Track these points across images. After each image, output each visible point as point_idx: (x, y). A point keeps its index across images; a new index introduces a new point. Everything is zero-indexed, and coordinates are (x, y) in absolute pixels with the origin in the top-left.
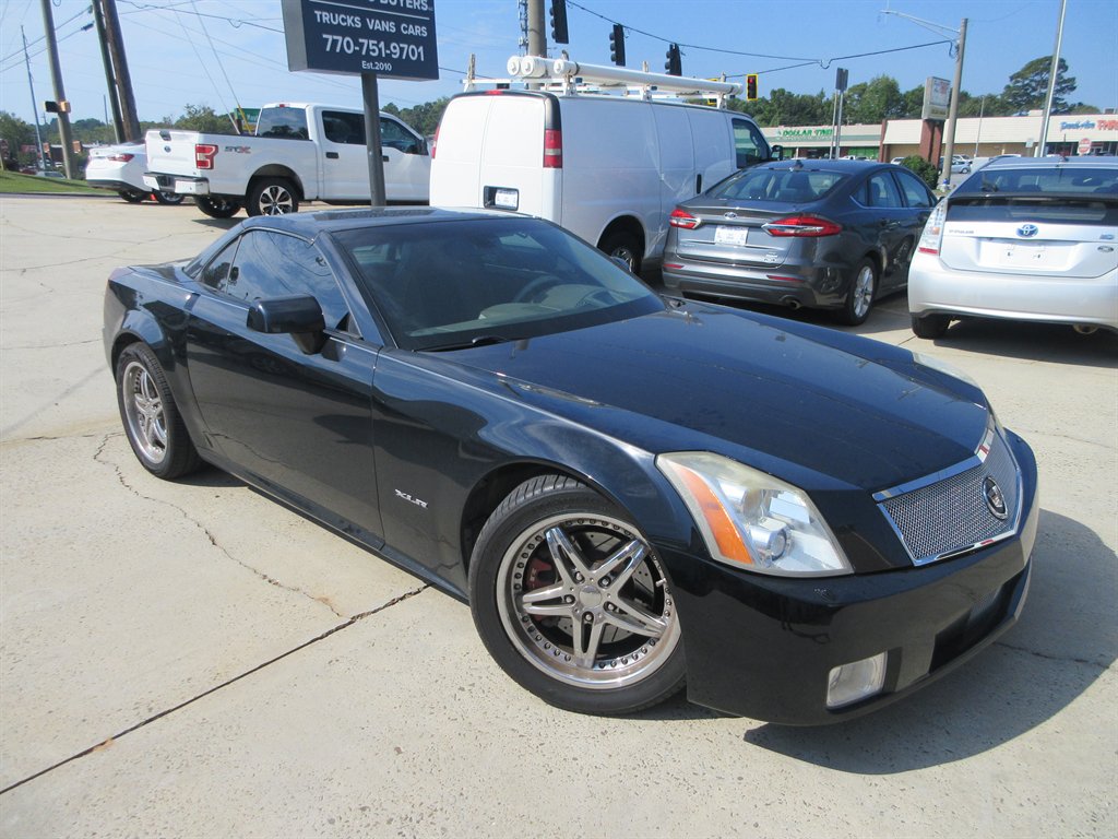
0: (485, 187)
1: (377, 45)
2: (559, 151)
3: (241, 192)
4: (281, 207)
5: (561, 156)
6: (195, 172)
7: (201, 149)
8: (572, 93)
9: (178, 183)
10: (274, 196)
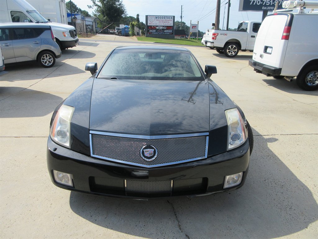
0: (265, 46)
1: (270, 1)
2: (288, 34)
3: (222, 46)
4: (233, 51)
5: (289, 36)
6: (211, 40)
7: (214, 34)
8: (302, 13)
9: (208, 43)
10: (232, 47)
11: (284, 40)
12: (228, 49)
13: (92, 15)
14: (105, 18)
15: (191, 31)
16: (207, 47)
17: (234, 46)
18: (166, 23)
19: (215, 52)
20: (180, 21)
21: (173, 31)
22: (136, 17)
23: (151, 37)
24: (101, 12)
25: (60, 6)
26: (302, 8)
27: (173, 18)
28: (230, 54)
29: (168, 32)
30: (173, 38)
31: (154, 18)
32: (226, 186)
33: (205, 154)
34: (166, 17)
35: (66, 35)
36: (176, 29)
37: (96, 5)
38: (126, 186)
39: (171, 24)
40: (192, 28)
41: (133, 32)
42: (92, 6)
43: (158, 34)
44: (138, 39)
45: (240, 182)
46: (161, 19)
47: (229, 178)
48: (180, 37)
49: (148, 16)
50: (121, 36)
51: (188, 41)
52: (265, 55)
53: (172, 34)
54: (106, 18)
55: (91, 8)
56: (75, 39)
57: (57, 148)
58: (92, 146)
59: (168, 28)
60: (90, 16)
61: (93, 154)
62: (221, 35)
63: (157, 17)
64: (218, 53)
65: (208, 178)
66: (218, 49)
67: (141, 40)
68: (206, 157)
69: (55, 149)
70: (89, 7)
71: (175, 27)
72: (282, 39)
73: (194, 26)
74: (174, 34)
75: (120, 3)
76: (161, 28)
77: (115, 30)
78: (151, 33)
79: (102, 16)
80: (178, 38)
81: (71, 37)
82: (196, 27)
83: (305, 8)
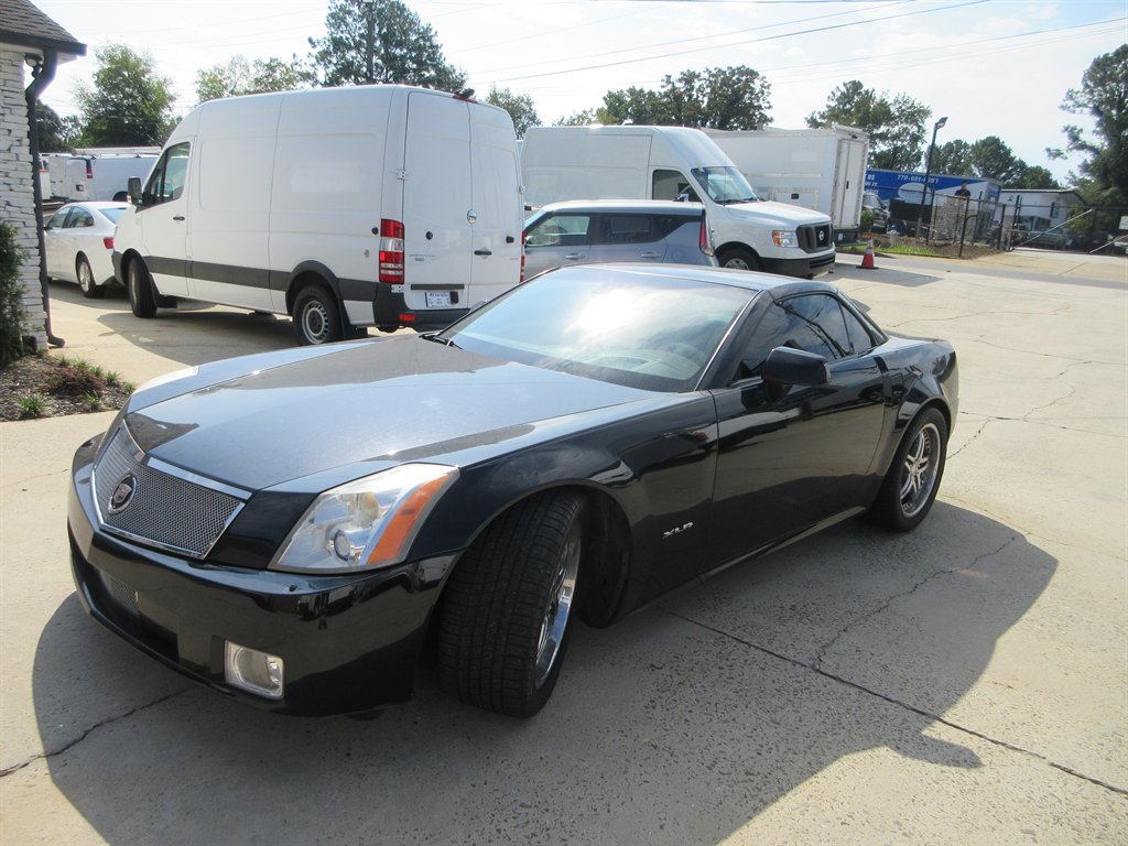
13: (1064, 183)
14: (1106, 193)
24: (1097, 169)
25: (839, 154)
35: (784, 241)
37: (1083, 146)
42: (1063, 149)
54: (1115, 193)
55: (1060, 159)
56: (813, 256)
60: (1055, 186)
70: (1050, 154)
79: (1096, 187)
81: (801, 246)
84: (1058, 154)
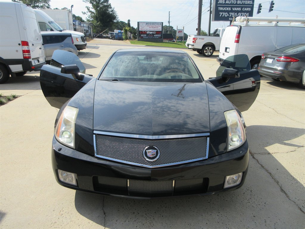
0: (226, 47)
1: (234, 14)
2: (238, 39)
3: (201, 48)
4: (209, 52)
5: (239, 40)
6: (192, 43)
7: (194, 39)
8: (247, 25)
9: (189, 46)
10: (208, 49)
11: (236, 43)
12: (205, 50)
13: (85, 20)
14: (98, 23)
15: (178, 35)
16: (189, 48)
17: (210, 48)
18: (155, 29)
19: (196, 53)
20: (168, 25)
21: (161, 36)
22: (127, 22)
23: (142, 41)
24: (95, 18)
25: (68, 16)
26: (247, 22)
27: (161, 24)
28: (207, 54)
29: (157, 36)
30: (162, 42)
31: (145, 24)
32: (226, 186)
33: (206, 154)
34: (155, 23)
35: (79, 40)
36: (164, 32)
37: (91, 12)
38: (128, 186)
39: (160, 29)
40: (179, 33)
41: (126, 36)
42: (86, 12)
43: (149, 38)
44: (131, 43)
45: (240, 182)
46: (151, 25)
47: (229, 178)
48: (168, 40)
49: (140, 23)
50: (115, 39)
51: (175, 44)
52: (226, 53)
53: (161, 38)
54: (100, 23)
55: (85, 14)
56: (85, 43)
57: (61, 148)
58: (96, 146)
59: (158, 32)
61: (97, 154)
62: (199, 40)
63: (147, 23)
64: (199, 54)
65: (209, 178)
66: (198, 50)
67: (134, 43)
68: (207, 157)
69: (60, 149)
70: (83, 13)
71: (163, 31)
72: (235, 42)
73: (180, 31)
74: (162, 38)
75: (112, 9)
76: (151, 33)
77: (108, 35)
78: (142, 37)
79: (95, 22)
80: (166, 42)
81: (82, 41)
82: (182, 31)
83: (248, 22)
84: (85, 13)
